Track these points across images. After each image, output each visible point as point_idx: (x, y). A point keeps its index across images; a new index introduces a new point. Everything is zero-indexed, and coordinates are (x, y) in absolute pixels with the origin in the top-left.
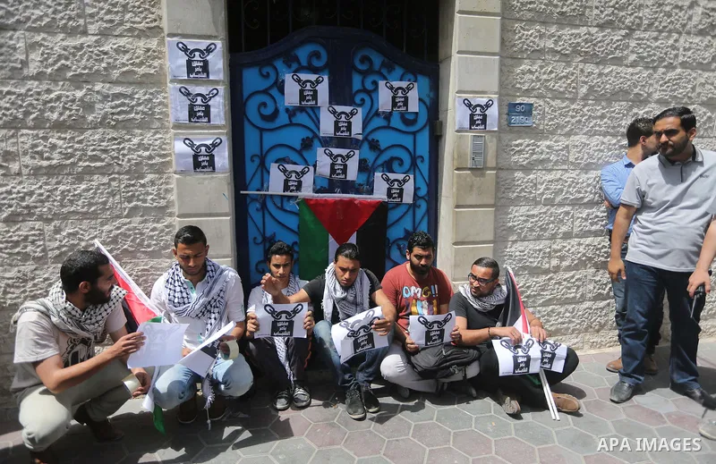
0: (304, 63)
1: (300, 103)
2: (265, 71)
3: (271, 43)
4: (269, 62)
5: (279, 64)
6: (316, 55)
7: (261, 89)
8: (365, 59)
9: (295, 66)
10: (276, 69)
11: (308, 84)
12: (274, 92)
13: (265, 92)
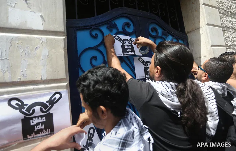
0: (120, 29)
1: (124, 54)
2: (94, 33)
3: (98, 15)
4: (97, 27)
5: (104, 29)
6: (128, 25)
7: (92, 46)
8: (154, 30)
9: (115, 31)
10: (102, 32)
11: (127, 42)
12: (102, 48)
13: (96, 48)
